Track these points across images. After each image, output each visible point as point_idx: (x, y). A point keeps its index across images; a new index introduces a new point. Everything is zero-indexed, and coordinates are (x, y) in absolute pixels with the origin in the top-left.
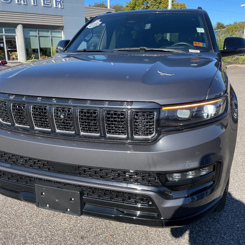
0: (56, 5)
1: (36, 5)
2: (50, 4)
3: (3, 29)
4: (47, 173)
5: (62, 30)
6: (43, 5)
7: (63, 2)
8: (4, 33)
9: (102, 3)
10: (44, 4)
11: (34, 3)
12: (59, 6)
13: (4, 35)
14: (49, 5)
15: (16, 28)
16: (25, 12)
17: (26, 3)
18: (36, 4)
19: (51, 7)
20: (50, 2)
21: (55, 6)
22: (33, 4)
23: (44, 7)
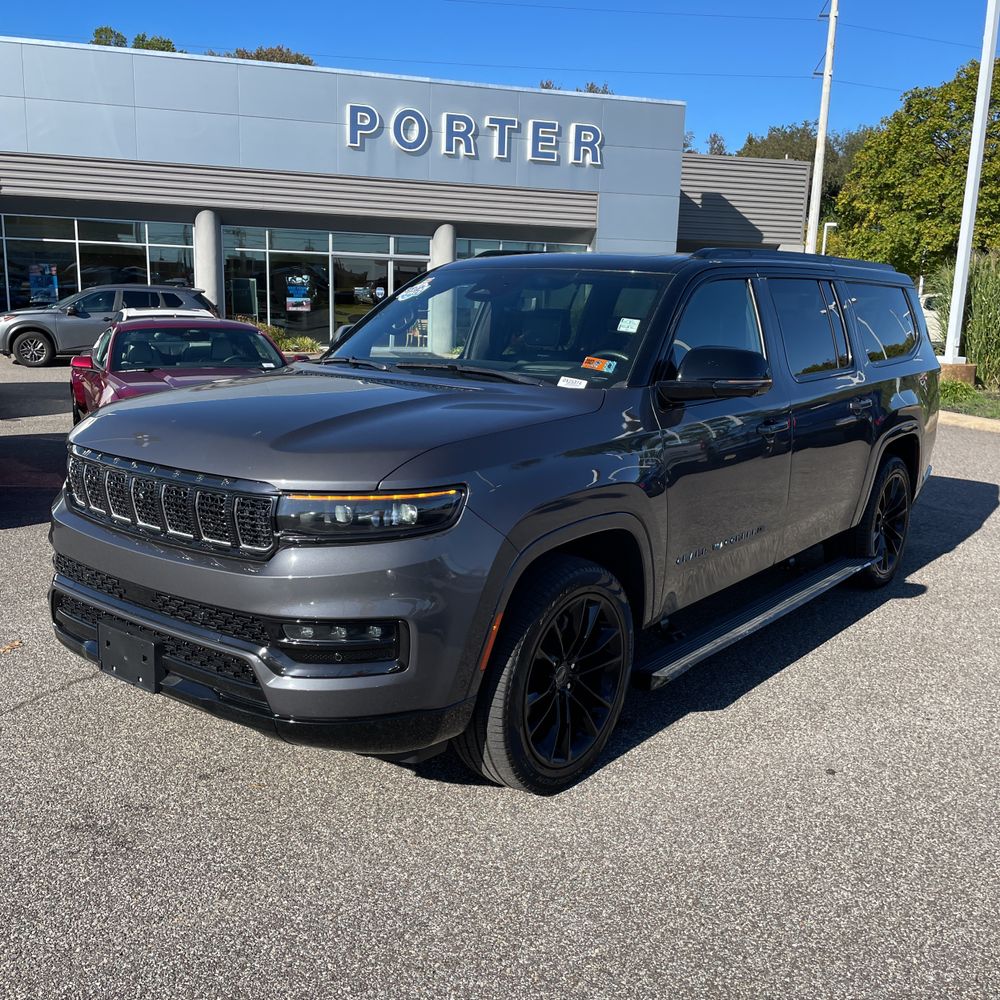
0: (577, 157)
1: (508, 159)
2: (556, 152)
3: (392, 240)
4: (117, 603)
5: (590, 244)
6: (529, 156)
7: (601, 146)
8: (392, 254)
9: (801, 126)
10: (535, 152)
11: (501, 151)
12: (589, 158)
13: (391, 259)
14: (552, 155)
15: (433, 235)
16: (468, 182)
17: (473, 154)
18: (505, 156)
19: (557, 163)
20: (556, 147)
21: (571, 159)
22: (496, 154)
23: (533, 164)
